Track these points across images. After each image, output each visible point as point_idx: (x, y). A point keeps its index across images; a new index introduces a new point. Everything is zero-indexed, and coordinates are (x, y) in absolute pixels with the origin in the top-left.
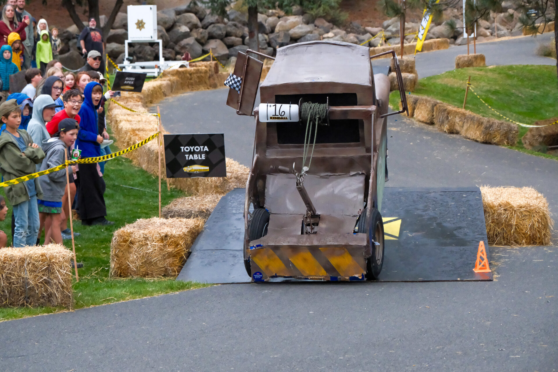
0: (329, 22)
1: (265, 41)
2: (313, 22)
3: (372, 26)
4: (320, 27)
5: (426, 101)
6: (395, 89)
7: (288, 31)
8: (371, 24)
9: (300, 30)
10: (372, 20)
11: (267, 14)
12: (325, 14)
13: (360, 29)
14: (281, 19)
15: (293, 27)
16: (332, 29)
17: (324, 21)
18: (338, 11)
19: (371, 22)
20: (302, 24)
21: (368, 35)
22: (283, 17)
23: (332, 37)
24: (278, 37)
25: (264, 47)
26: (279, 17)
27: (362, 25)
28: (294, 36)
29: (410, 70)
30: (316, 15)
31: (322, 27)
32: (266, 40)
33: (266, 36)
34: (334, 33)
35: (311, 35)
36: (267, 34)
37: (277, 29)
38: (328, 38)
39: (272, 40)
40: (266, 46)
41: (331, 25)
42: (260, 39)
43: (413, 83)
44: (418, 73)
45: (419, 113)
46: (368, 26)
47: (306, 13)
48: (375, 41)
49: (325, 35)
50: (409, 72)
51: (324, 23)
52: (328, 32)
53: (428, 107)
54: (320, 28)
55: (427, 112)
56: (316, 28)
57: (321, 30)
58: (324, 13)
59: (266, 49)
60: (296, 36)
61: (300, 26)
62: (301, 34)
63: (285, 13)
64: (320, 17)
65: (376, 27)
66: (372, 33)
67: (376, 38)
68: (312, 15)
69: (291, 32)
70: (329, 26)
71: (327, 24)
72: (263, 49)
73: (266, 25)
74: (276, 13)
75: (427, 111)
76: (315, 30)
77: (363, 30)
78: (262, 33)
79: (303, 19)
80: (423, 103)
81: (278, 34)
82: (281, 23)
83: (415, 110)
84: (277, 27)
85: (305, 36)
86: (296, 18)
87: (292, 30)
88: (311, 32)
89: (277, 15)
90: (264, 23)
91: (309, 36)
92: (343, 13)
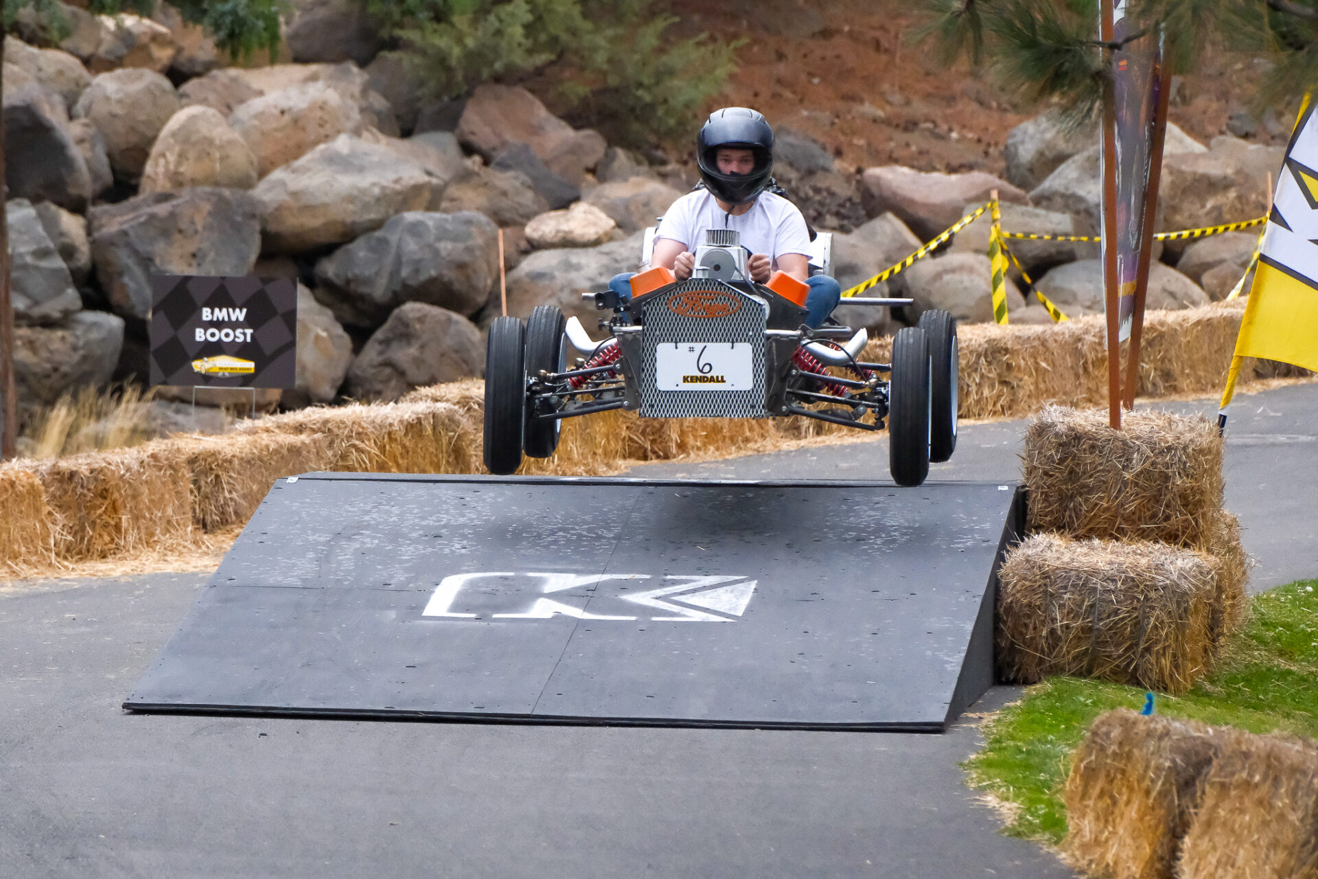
0: (576, 119)
1: (58, 263)
2: (447, 120)
3: (922, 163)
4: (501, 155)
5: (1273, 766)
6: (1055, 671)
7: (245, 183)
8: (916, 141)
9: (346, 182)
10: (919, 108)
11: (87, 49)
12: (542, 58)
13: (822, 181)
14: (189, 86)
15: (291, 153)
16: (599, 172)
17: (541, 112)
18: (649, 37)
19: (910, 125)
20: (357, 132)
21: (890, 226)
22: (209, 67)
23: (596, 243)
24: (167, 228)
25: (52, 308)
26: (177, 75)
27: (838, 153)
28: (292, 223)
29: (1177, 520)
30: (475, 58)
31: (518, 160)
32: (68, 252)
33: (71, 224)
34: (610, 210)
35: (431, 219)
36: (77, 207)
37: (156, 170)
38: (568, 243)
39: (123, 257)
40: (71, 296)
41: (591, 141)
42: (21, 246)
43: (1196, 623)
44: (1247, 543)
45: (1213, 859)
46: (892, 160)
47: (394, 44)
48: (938, 276)
49: (547, 225)
50: (1171, 537)
51: (536, 130)
52: (563, 204)
53: (1282, 817)
54: (503, 166)
55: (1279, 857)
56: (474, 162)
57: (505, 180)
58: (530, 52)
59: (63, 322)
60: (312, 222)
61: (342, 144)
62: (351, 214)
63: (220, 45)
64: (507, 78)
65: (952, 169)
66: (922, 214)
67: (952, 258)
68: (442, 61)
69: (267, 193)
70: (575, 150)
71: (559, 135)
72: (47, 323)
73: (70, 132)
74: (156, 38)
75: (1274, 845)
76: (465, 177)
77: (845, 191)
78: (36, 200)
79: (364, 92)
80: (1247, 785)
81: (162, 209)
82: (193, 119)
83: (1187, 841)
84: (155, 150)
85: (377, 225)
86: (314, 78)
87: (277, 174)
88: (433, 198)
89: (164, 55)
90: (54, 115)
91: (416, 229)
92: (686, 54)
